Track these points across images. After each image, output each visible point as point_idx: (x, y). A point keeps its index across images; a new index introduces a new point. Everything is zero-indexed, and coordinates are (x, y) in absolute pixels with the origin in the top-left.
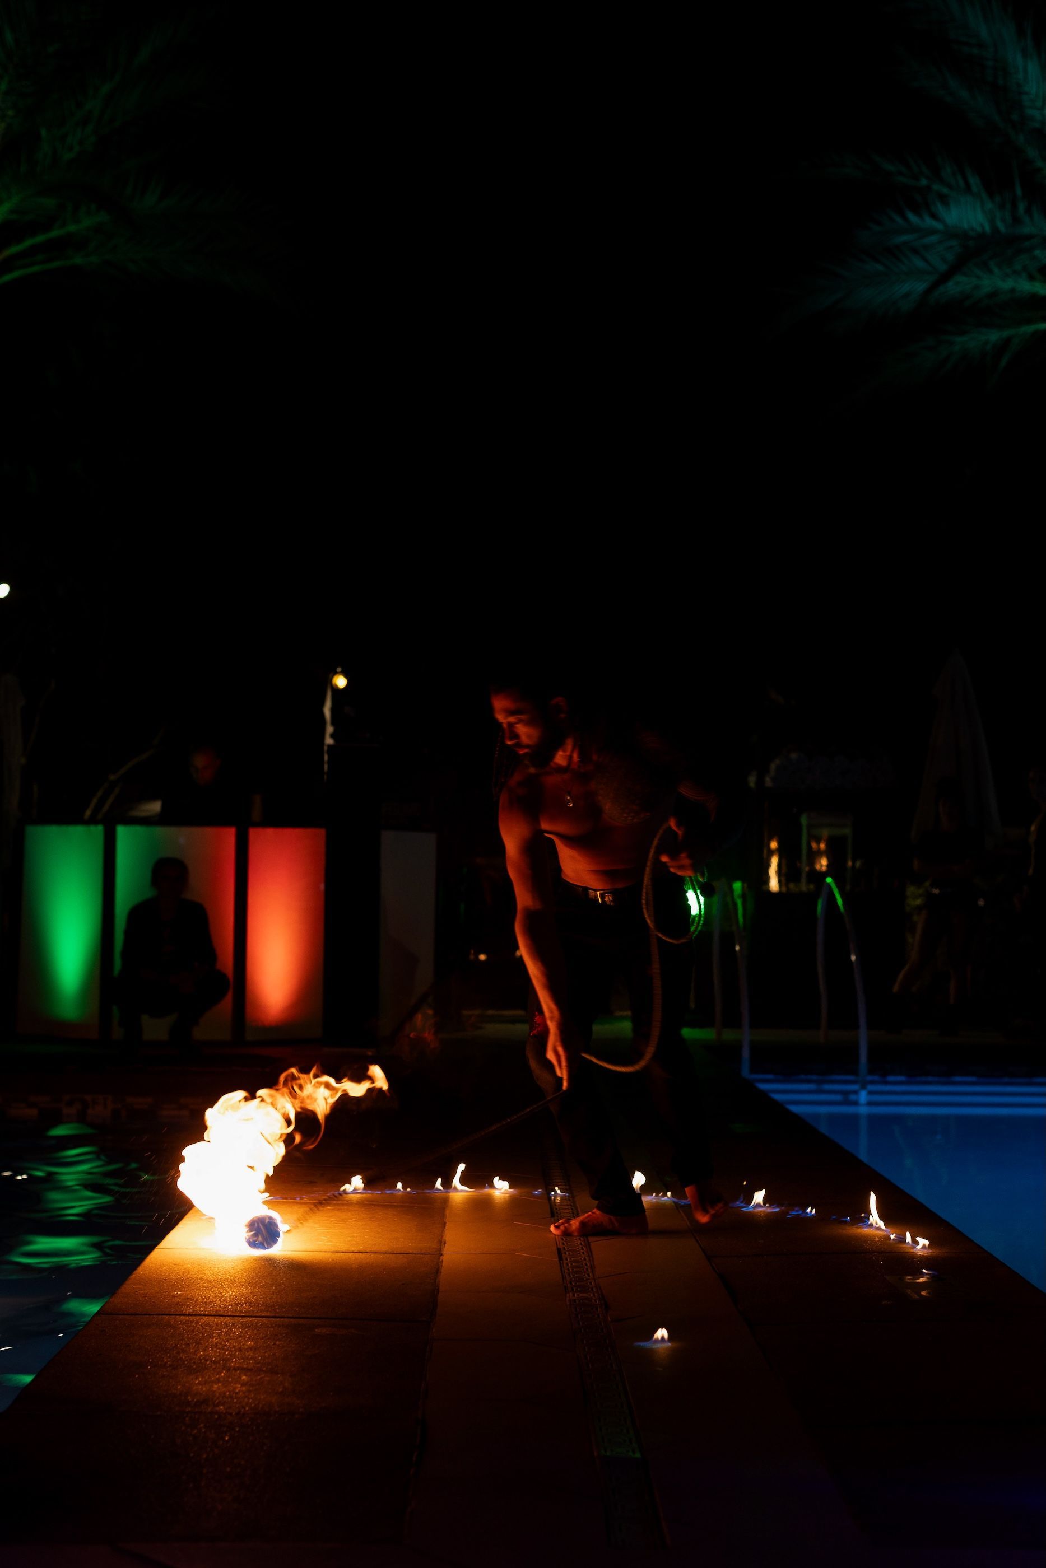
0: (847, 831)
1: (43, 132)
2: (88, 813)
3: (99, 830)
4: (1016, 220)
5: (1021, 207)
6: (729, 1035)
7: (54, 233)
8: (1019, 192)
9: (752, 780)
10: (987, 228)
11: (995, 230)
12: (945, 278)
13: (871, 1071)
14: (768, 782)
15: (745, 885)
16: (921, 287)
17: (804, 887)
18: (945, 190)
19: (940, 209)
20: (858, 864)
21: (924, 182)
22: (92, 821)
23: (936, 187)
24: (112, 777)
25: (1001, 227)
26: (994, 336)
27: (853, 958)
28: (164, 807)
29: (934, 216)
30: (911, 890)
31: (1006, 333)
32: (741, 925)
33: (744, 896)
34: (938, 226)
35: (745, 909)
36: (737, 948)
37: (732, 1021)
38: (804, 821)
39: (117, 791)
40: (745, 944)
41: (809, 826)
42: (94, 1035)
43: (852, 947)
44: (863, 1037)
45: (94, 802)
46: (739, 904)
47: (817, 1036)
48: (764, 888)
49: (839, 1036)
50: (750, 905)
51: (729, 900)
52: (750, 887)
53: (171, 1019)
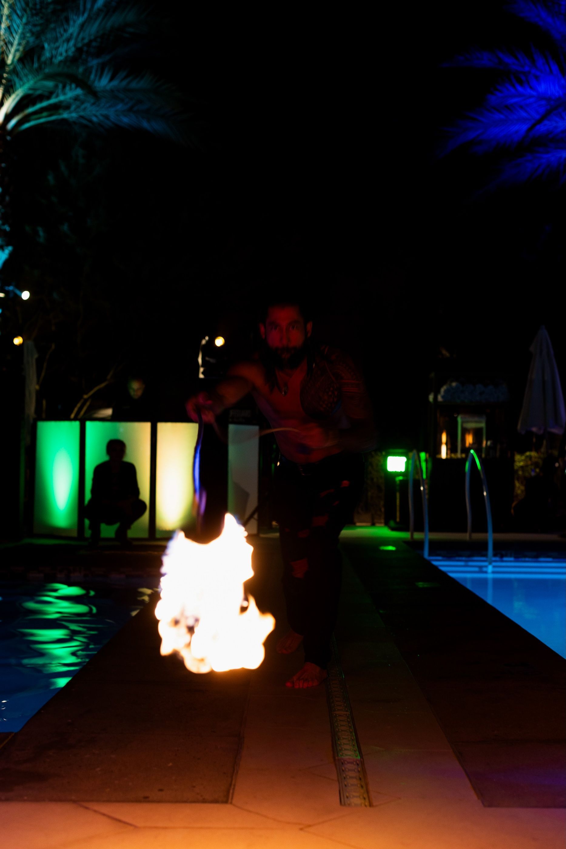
0: (483, 425)
1: (46, 46)
2: (72, 416)
3: (76, 425)
6: (418, 536)
7: (53, 101)
9: (431, 398)
10: (562, 94)
12: (539, 121)
13: (495, 555)
14: (440, 398)
15: (428, 455)
16: (524, 127)
17: (459, 455)
18: (538, 73)
19: (536, 84)
20: (489, 443)
21: (526, 68)
22: (75, 419)
23: (533, 71)
24: (85, 397)
27: (485, 494)
28: (114, 412)
29: (532, 88)
30: (518, 457)
32: (424, 476)
33: (426, 461)
34: (534, 93)
35: (427, 468)
36: (422, 488)
37: (419, 528)
38: (459, 420)
39: (88, 404)
40: (426, 486)
41: (463, 422)
42: (75, 534)
43: (484, 488)
44: (490, 537)
45: (76, 410)
46: (424, 465)
47: (465, 536)
48: (438, 456)
49: (477, 536)
50: (430, 465)
51: (418, 463)
52: (430, 456)
53: (116, 526)
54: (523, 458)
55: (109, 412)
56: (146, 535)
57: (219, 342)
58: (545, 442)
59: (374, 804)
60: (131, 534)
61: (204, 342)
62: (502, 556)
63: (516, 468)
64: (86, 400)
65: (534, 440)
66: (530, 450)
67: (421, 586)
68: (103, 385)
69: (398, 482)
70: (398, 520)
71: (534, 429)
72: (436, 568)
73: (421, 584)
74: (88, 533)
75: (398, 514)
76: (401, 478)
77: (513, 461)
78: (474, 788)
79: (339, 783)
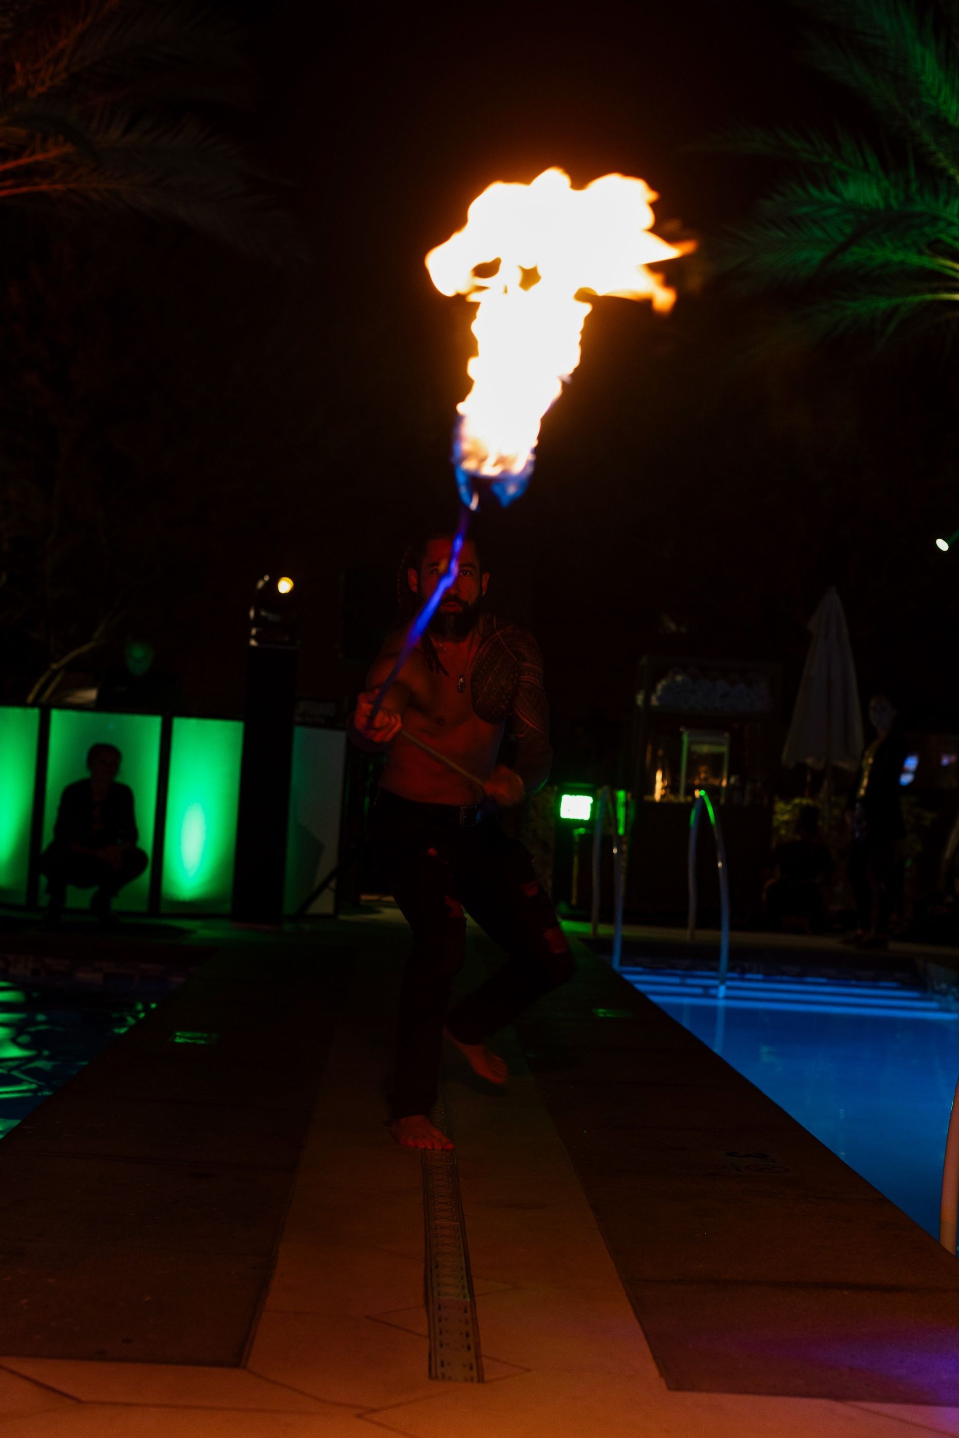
0: (724, 749)
1: (18, 66)
2: (31, 698)
3: (35, 713)
4: (909, 199)
5: (914, 186)
6: (604, 930)
7: (25, 161)
8: (912, 172)
9: (640, 699)
10: (882, 205)
11: (889, 207)
12: (844, 247)
13: (731, 969)
14: (654, 701)
15: (629, 795)
16: (818, 255)
17: (682, 798)
18: (844, 167)
19: (840, 185)
20: (733, 780)
21: (826, 159)
22: (33, 705)
23: (837, 164)
24: (55, 666)
25: (894, 203)
26: (883, 304)
27: (720, 865)
28: (99, 695)
29: (834, 191)
30: (780, 806)
31: (895, 301)
32: (621, 831)
33: (627, 805)
34: (837, 200)
35: (627, 816)
36: (615, 851)
37: (607, 917)
38: (685, 738)
39: (58, 678)
40: (624, 848)
41: (691, 743)
42: (22, 900)
43: (719, 855)
44: (725, 938)
45: (37, 687)
46: (621, 813)
47: (684, 935)
48: (647, 798)
49: (704, 935)
50: (632, 813)
51: (610, 807)
52: (633, 797)
53: (92, 891)
54: (789, 807)
55: (91, 695)
56: (143, 907)
57: (285, 586)
58: (826, 783)
59: (486, 1377)
60: (118, 904)
61: (260, 584)
62: (743, 971)
63: (775, 824)
64: (55, 673)
65: (809, 778)
66: (802, 795)
67: (602, 1015)
68: (85, 648)
69: (577, 839)
70: (574, 901)
71: (809, 761)
72: (629, 986)
73: (601, 1012)
74: (44, 900)
75: (575, 891)
76: (582, 831)
77: (771, 811)
78: (655, 1358)
79: (430, 1340)
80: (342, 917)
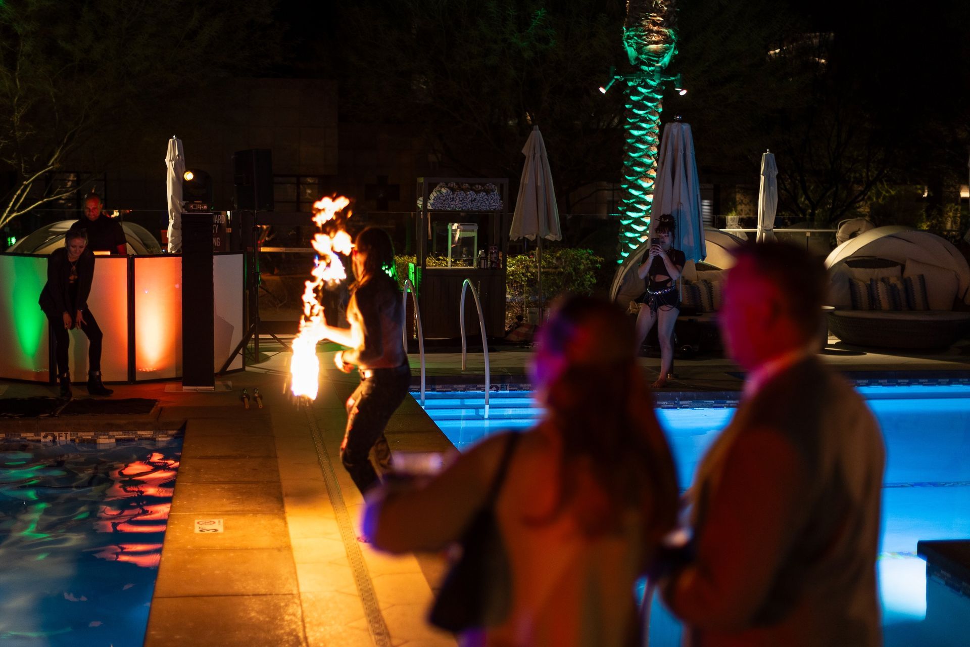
9: (420, 203)
14: (430, 206)
30: (509, 261)
35: (416, 279)
42: (46, 378)
50: (418, 276)
54: (515, 262)
56: (122, 377)
63: (507, 274)
64: (27, 186)
66: (521, 253)
71: (527, 236)
77: (505, 265)
80: (247, 368)
